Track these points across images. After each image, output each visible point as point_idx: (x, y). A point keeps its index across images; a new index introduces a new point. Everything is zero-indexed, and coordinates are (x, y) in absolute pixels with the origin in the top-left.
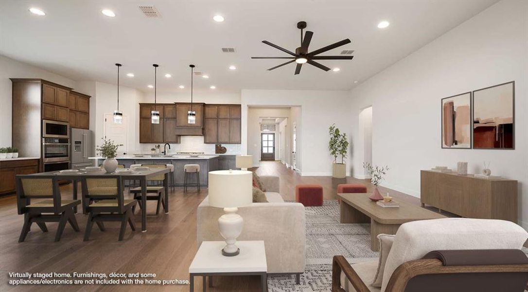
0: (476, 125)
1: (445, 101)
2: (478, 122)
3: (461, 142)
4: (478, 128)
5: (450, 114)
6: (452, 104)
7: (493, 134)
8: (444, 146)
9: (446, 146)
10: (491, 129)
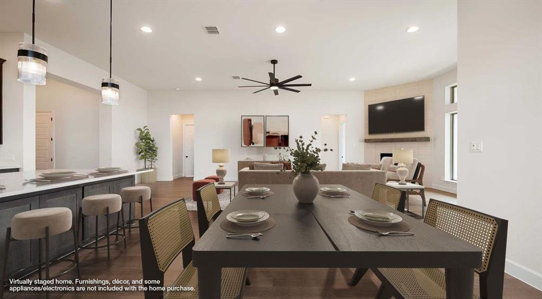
0: (268, 135)
1: (243, 118)
2: (269, 133)
3: (257, 143)
4: (269, 136)
5: (248, 127)
6: (250, 120)
7: (278, 140)
8: (243, 145)
9: (245, 146)
10: (277, 137)
